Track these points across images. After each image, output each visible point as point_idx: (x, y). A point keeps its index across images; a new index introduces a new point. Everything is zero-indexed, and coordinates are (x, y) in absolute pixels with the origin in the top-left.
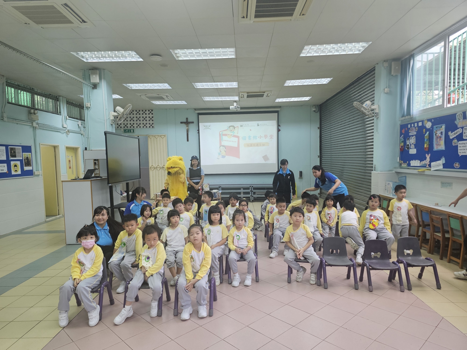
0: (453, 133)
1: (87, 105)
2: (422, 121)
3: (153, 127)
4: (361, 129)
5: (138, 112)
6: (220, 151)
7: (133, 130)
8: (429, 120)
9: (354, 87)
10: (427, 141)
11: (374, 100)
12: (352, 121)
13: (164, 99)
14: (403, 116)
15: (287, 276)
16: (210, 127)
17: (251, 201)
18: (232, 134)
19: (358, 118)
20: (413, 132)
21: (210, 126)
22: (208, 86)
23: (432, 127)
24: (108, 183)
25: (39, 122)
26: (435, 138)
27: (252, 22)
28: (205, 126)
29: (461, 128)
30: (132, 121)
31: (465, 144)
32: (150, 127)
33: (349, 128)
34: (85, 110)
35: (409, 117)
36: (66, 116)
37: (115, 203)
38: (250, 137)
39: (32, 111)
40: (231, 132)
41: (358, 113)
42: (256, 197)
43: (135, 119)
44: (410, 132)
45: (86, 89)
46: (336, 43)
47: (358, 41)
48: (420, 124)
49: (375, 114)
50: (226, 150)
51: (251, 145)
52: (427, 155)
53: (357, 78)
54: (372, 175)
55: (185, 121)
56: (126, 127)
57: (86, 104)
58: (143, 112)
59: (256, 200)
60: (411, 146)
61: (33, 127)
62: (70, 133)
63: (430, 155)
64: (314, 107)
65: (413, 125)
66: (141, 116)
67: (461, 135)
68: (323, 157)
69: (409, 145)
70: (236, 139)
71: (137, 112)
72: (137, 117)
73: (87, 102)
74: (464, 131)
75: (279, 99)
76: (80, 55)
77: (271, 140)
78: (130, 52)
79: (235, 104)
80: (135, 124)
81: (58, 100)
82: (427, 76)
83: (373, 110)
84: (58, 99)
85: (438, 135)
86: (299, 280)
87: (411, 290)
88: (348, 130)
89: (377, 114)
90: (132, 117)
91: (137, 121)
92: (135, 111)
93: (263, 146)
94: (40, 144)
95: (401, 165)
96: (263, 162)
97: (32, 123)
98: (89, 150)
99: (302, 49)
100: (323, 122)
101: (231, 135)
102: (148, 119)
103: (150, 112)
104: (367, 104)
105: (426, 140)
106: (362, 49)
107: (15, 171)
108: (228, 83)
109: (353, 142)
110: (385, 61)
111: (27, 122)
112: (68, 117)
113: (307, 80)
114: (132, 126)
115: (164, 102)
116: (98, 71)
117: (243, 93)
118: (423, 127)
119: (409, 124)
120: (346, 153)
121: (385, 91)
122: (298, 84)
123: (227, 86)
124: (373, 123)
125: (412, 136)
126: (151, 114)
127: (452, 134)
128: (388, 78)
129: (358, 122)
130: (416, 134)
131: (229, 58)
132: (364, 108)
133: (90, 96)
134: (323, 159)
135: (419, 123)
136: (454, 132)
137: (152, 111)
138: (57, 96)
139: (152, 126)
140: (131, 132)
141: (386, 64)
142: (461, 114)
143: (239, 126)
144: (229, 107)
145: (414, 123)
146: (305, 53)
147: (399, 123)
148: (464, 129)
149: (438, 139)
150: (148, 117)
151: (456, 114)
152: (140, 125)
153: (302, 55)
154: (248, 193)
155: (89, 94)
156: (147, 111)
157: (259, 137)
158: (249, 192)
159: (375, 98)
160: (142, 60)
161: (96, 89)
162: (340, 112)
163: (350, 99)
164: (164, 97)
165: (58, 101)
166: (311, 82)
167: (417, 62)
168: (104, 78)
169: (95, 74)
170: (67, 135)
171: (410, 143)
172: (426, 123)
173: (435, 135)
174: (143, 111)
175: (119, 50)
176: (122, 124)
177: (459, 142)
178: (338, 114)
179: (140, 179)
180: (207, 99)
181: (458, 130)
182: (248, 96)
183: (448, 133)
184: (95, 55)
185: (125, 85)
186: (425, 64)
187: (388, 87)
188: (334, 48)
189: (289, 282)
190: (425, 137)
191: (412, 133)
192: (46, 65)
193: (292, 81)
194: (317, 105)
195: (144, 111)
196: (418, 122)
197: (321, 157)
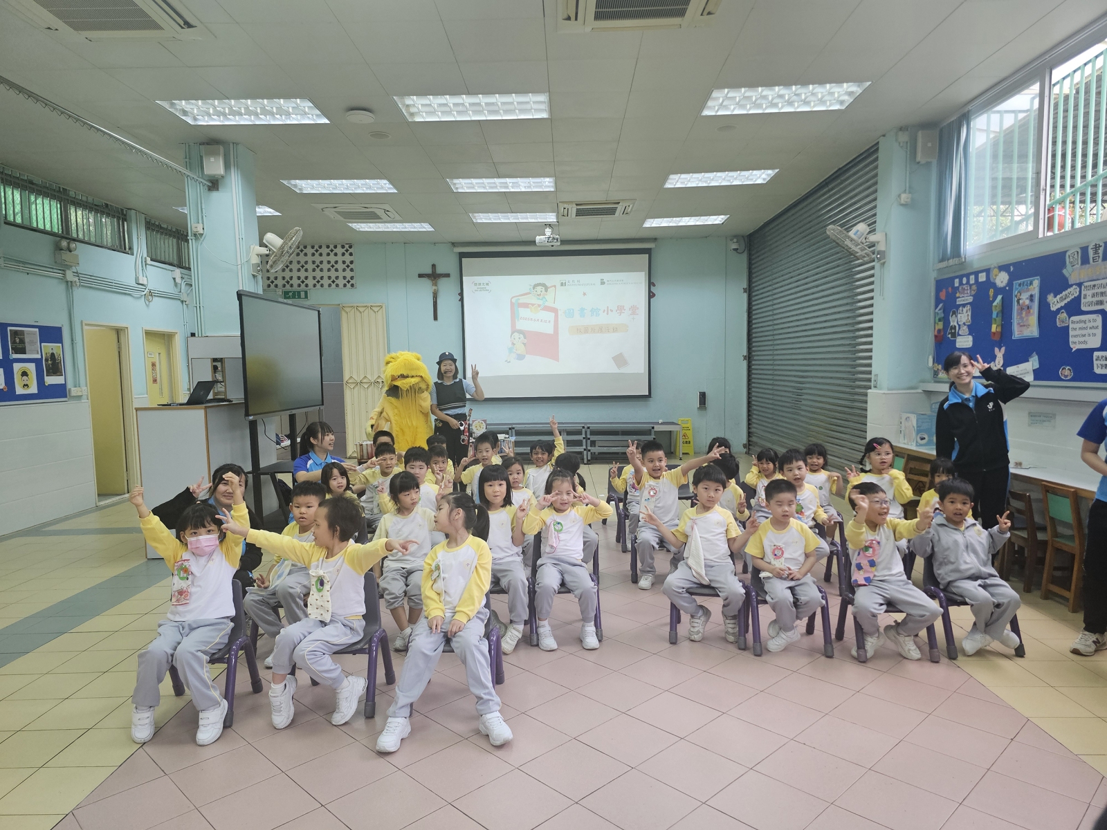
0: (1058, 297)
1: (194, 230)
2: (988, 271)
3: (352, 285)
4: (845, 291)
5: (317, 251)
6: (513, 344)
7: (306, 293)
8: (1003, 268)
9: (829, 191)
10: (997, 316)
11: (875, 222)
12: (824, 272)
13: (380, 218)
14: (942, 260)
15: (668, 628)
16: (487, 287)
17: (585, 462)
18: (540, 302)
19: (838, 266)
20: (966, 295)
21: (487, 284)
22: (484, 188)
23: (1010, 283)
24: (247, 414)
25: (80, 269)
26: (1017, 312)
27: (588, 29)
28: (476, 284)
29: (1076, 284)
30: (303, 270)
31: (1085, 322)
32: (345, 285)
33: (815, 290)
34: (190, 241)
35: (956, 261)
36: (145, 258)
37: (263, 463)
38: (582, 310)
39: (64, 243)
40: (539, 299)
41: (838, 253)
42: (597, 454)
43: (310, 266)
44: (959, 297)
45: (193, 191)
46: (787, 83)
47: (839, 81)
48: (982, 277)
49: (878, 254)
50: (525, 341)
51: (586, 330)
52: (996, 350)
53: (837, 169)
54: (869, 399)
55: (429, 271)
56: (288, 286)
57: (194, 226)
58: (330, 249)
59: (596, 459)
60: (959, 328)
61: (67, 282)
62: (156, 299)
63: (1003, 349)
64: (735, 240)
65: (965, 280)
66: (325, 258)
67: (1077, 301)
68: (755, 358)
69: (955, 326)
70: (551, 316)
71: (315, 249)
72: (314, 262)
73: (194, 223)
74: (1083, 293)
75: (652, 220)
76: (178, 107)
77: (633, 319)
78: (298, 100)
79: (548, 232)
80: (310, 278)
81: (124, 220)
82: (1000, 166)
83: (874, 246)
84: (125, 215)
85: (1024, 302)
86: (696, 637)
87: (955, 659)
88: (813, 294)
89: (882, 253)
90: (302, 263)
91: (314, 270)
92: (309, 247)
93: (614, 332)
94: (82, 322)
95: (936, 373)
96: (614, 369)
97: (63, 272)
98: (200, 335)
99: (707, 97)
100: (756, 277)
101: (539, 306)
102: (340, 266)
103: (345, 249)
104: (858, 231)
105: (994, 316)
106: (848, 100)
107: (25, 385)
108: (532, 180)
109: (825, 321)
110: (901, 129)
111: (51, 270)
112: (149, 261)
113: (719, 174)
114: (303, 282)
115: (380, 225)
116: (222, 149)
117: (566, 206)
118: (989, 284)
119: (956, 277)
120: (808, 348)
121: (900, 199)
122: (698, 184)
123: (529, 187)
124: (873, 276)
125: (964, 305)
126: (347, 254)
127: (1055, 300)
128: (908, 169)
129: (838, 273)
130: (971, 300)
131: (535, 117)
132: (852, 240)
133: (203, 207)
134: (753, 362)
135: (980, 275)
136: (1061, 295)
137: (350, 247)
138: (122, 210)
139: (350, 283)
140: (299, 297)
141: (904, 137)
142: (1078, 252)
143: (558, 285)
144: (532, 240)
145: (968, 276)
146: (715, 107)
147: (933, 276)
148: (1083, 287)
149: (1024, 313)
150: (340, 262)
151: (1065, 252)
152: (322, 282)
153: (706, 113)
154: (579, 443)
155: (201, 203)
156: (339, 246)
157: (604, 312)
158: (581, 441)
159: (878, 218)
160: (328, 122)
161: (218, 189)
162: (795, 251)
163: (820, 219)
164: (380, 213)
165: (126, 220)
166: (729, 178)
167: (978, 133)
168: (236, 162)
169: (215, 154)
170: (147, 303)
171: (958, 323)
172: (996, 276)
173: (1016, 303)
174: (328, 247)
175: (271, 96)
176: (280, 278)
177: (1073, 318)
178: (791, 255)
179: (322, 407)
180: (482, 218)
181: (1069, 290)
182: (580, 213)
183: (1046, 298)
184: (215, 107)
185: (285, 182)
186: (994, 138)
187: (907, 191)
188: (781, 96)
189: (673, 640)
190: (993, 308)
191: (963, 299)
192: (98, 130)
193: (683, 176)
194: (743, 237)
195: (332, 247)
196: (976, 274)
197: (749, 358)
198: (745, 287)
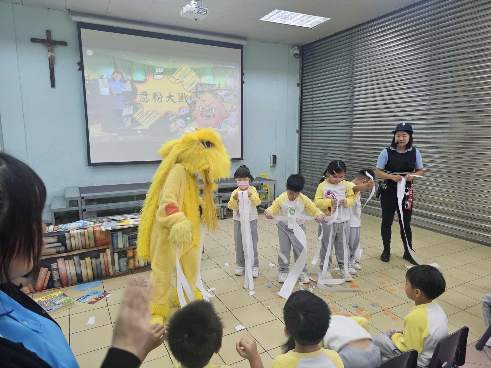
55: (43, 37)
64: (296, 48)
100: (310, 75)
134: (303, 135)
197: (300, 132)
198: (298, 83)
